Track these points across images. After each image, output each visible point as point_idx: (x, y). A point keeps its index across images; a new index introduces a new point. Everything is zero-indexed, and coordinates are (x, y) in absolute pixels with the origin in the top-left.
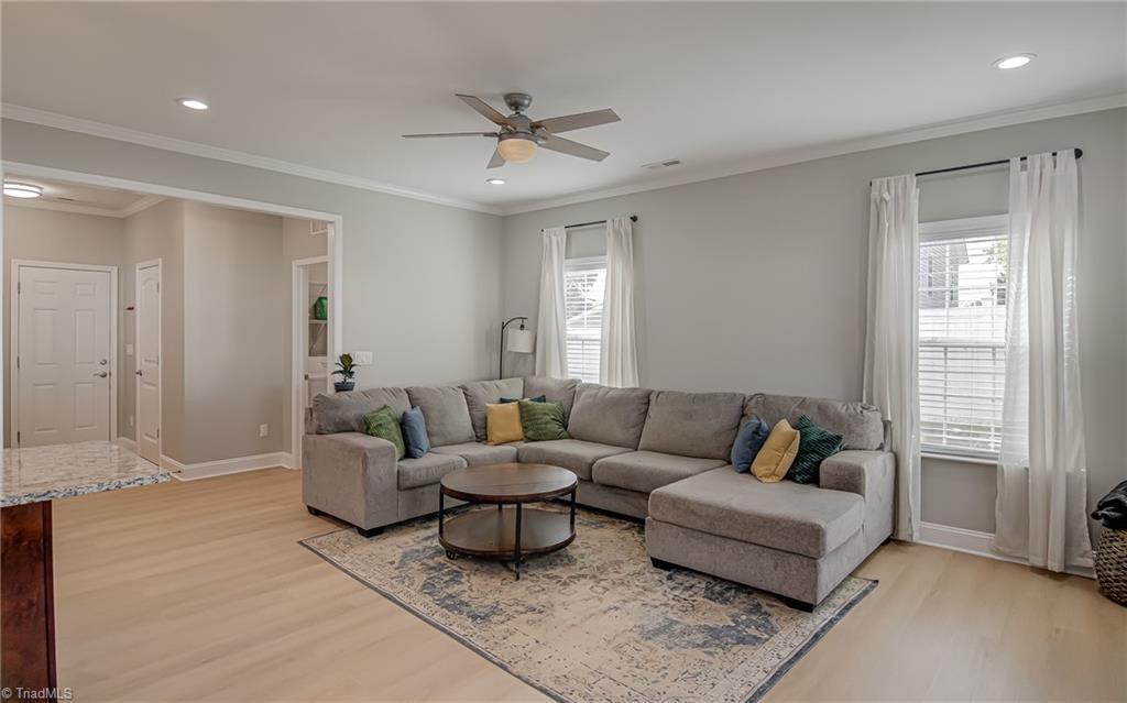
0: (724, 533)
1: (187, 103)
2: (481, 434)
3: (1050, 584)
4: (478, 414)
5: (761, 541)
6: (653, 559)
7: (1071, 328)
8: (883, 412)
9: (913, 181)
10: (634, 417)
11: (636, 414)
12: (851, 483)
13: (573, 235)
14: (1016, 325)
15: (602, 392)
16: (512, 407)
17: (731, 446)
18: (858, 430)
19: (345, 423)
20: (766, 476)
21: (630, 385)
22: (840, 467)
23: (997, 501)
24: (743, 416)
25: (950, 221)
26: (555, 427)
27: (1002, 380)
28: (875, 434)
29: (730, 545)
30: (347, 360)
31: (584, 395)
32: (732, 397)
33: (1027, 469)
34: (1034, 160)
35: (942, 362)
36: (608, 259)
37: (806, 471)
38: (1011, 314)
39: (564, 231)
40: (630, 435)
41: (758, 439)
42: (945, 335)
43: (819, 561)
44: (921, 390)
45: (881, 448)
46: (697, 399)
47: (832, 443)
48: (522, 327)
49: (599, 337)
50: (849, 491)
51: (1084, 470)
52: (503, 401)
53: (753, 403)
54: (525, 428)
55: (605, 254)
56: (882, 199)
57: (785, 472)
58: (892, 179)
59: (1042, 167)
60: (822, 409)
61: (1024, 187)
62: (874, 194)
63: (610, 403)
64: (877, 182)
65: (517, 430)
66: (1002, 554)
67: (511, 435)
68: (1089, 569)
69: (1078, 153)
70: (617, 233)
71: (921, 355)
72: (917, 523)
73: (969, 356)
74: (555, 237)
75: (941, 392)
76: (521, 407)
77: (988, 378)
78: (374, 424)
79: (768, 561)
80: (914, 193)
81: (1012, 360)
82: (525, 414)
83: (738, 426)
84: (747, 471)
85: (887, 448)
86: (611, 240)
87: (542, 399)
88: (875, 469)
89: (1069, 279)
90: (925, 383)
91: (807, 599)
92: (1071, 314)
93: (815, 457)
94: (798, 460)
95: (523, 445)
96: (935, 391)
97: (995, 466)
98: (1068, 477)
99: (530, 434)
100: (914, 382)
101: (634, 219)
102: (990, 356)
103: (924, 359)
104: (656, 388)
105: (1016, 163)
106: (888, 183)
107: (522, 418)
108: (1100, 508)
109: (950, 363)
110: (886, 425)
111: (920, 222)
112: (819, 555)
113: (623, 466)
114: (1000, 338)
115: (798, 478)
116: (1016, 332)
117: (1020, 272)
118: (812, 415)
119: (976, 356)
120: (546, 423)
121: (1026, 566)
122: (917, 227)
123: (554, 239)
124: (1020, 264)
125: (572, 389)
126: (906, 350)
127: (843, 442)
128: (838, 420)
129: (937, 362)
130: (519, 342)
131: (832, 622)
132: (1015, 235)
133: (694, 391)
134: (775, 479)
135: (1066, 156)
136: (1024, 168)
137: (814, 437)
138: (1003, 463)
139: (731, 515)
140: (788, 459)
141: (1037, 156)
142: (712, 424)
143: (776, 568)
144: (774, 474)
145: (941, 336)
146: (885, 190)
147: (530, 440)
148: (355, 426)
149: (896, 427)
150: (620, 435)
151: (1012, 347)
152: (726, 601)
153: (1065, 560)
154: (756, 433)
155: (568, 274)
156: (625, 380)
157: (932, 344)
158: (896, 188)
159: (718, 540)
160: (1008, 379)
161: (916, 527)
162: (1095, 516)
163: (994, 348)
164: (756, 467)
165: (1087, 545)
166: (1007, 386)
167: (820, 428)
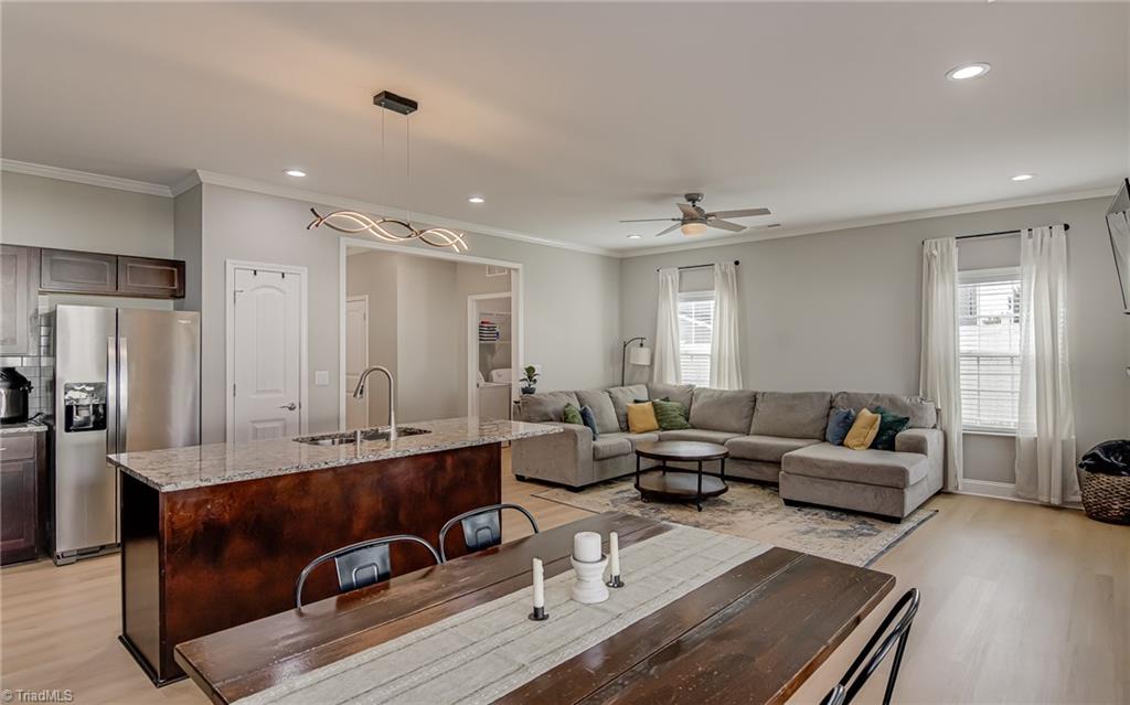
0: (839, 477)
1: (472, 200)
2: (625, 426)
3: (1052, 514)
4: (621, 412)
5: (866, 481)
6: (784, 500)
7: (1063, 344)
8: (936, 404)
9: (953, 242)
10: (746, 410)
11: (747, 409)
12: (918, 447)
13: (684, 275)
14: (1027, 340)
15: (717, 394)
16: (648, 405)
17: (826, 428)
18: (920, 415)
19: (546, 414)
20: (857, 446)
21: (736, 388)
22: (910, 438)
23: (1017, 462)
24: (831, 408)
25: (978, 271)
26: (682, 420)
27: (1018, 379)
28: (931, 418)
29: (842, 486)
30: (530, 370)
31: (702, 395)
32: (823, 395)
33: (1036, 439)
34: (1037, 231)
35: (976, 367)
36: (715, 293)
37: (886, 441)
38: (1023, 330)
39: (677, 271)
40: (742, 424)
41: (848, 422)
42: (977, 348)
43: (905, 490)
44: (962, 387)
45: (935, 427)
46: (795, 396)
47: (903, 422)
48: (642, 345)
49: (709, 353)
50: (917, 452)
51: (1073, 437)
52: (636, 402)
53: (839, 398)
54: (658, 421)
55: (713, 289)
56: (932, 254)
57: (870, 443)
58: (938, 240)
59: (1042, 236)
60: (893, 401)
61: (1030, 249)
62: (926, 250)
63: (724, 401)
64: (927, 242)
65: (653, 423)
66: (1019, 497)
67: (649, 427)
68: (1079, 503)
69: (1067, 227)
70: (724, 274)
71: (962, 362)
72: (960, 479)
73: (995, 363)
74: (670, 276)
75: (976, 388)
76: (654, 404)
77: (1009, 378)
78: (571, 415)
79: (870, 493)
80: (955, 251)
81: (1024, 366)
82: (659, 411)
83: (828, 415)
84: (841, 444)
85: (938, 427)
86: (718, 280)
87: (667, 400)
88: (933, 440)
89: (1061, 310)
90: (965, 382)
91: (897, 515)
92: (1063, 333)
93: (890, 432)
94: (879, 435)
95: (661, 433)
96: (971, 388)
97: (1014, 438)
98: (1063, 442)
99: (664, 425)
100: (957, 381)
101: (737, 263)
102: (1009, 362)
103: (965, 366)
104: (760, 389)
105: (1025, 233)
106: (936, 243)
107: (656, 414)
108: (1084, 459)
109: (981, 367)
110: (938, 411)
111: (959, 270)
112: (905, 486)
113: (749, 443)
114: (1016, 350)
115: (880, 447)
116: (1027, 347)
117: (1029, 306)
118: (885, 405)
119: (1001, 363)
120: (676, 417)
121: (1035, 505)
122: (958, 274)
123: (669, 278)
124: (1029, 300)
125: (691, 393)
126: (952, 360)
127: (910, 423)
128: (905, 408)
129: (973, 368)
130: (641, 356)
131: (914, 528)
132: (1025, 281)
133: (792, 391)
134: (863, 448)
135: (1059, 229)
136: (1030, 236)
137: (889, 419)
138: (1019, 435)
139: (843, 466)
140: (873, 434)
141: (1039, 229)
142: (809, 415)
143: (876, 497)
144: (862, 445)
145: (975, 349)
146: (934, 248)
147: (665, 429)
148: (552, 416)
149: (944, 414)
150: (735, 424)
151: (1024, 357)
152: (842, 520)
153: (1063, 498)
154: (847, 417)
155: (681, 306)
156: (730, 385)
157: (969, 355)
158: (942, 246)
159: (834, 482)
160: (1022, 378)
161: (961, 482)
162: (1081, 466)
163: (1012, 357)
164: (847, 441)
165: (1077, 487)
166: (1021, 383)
167: (893, 414)
